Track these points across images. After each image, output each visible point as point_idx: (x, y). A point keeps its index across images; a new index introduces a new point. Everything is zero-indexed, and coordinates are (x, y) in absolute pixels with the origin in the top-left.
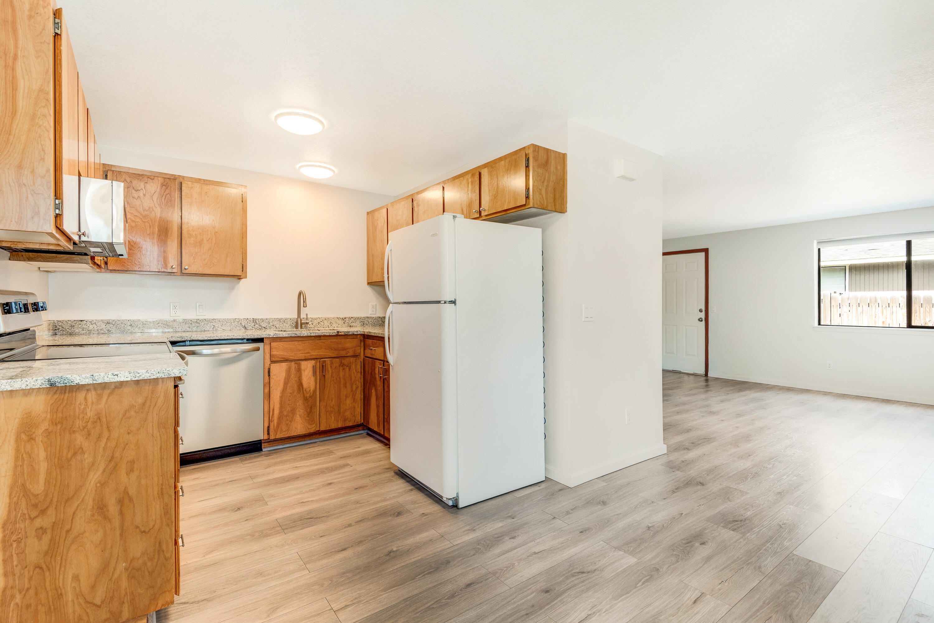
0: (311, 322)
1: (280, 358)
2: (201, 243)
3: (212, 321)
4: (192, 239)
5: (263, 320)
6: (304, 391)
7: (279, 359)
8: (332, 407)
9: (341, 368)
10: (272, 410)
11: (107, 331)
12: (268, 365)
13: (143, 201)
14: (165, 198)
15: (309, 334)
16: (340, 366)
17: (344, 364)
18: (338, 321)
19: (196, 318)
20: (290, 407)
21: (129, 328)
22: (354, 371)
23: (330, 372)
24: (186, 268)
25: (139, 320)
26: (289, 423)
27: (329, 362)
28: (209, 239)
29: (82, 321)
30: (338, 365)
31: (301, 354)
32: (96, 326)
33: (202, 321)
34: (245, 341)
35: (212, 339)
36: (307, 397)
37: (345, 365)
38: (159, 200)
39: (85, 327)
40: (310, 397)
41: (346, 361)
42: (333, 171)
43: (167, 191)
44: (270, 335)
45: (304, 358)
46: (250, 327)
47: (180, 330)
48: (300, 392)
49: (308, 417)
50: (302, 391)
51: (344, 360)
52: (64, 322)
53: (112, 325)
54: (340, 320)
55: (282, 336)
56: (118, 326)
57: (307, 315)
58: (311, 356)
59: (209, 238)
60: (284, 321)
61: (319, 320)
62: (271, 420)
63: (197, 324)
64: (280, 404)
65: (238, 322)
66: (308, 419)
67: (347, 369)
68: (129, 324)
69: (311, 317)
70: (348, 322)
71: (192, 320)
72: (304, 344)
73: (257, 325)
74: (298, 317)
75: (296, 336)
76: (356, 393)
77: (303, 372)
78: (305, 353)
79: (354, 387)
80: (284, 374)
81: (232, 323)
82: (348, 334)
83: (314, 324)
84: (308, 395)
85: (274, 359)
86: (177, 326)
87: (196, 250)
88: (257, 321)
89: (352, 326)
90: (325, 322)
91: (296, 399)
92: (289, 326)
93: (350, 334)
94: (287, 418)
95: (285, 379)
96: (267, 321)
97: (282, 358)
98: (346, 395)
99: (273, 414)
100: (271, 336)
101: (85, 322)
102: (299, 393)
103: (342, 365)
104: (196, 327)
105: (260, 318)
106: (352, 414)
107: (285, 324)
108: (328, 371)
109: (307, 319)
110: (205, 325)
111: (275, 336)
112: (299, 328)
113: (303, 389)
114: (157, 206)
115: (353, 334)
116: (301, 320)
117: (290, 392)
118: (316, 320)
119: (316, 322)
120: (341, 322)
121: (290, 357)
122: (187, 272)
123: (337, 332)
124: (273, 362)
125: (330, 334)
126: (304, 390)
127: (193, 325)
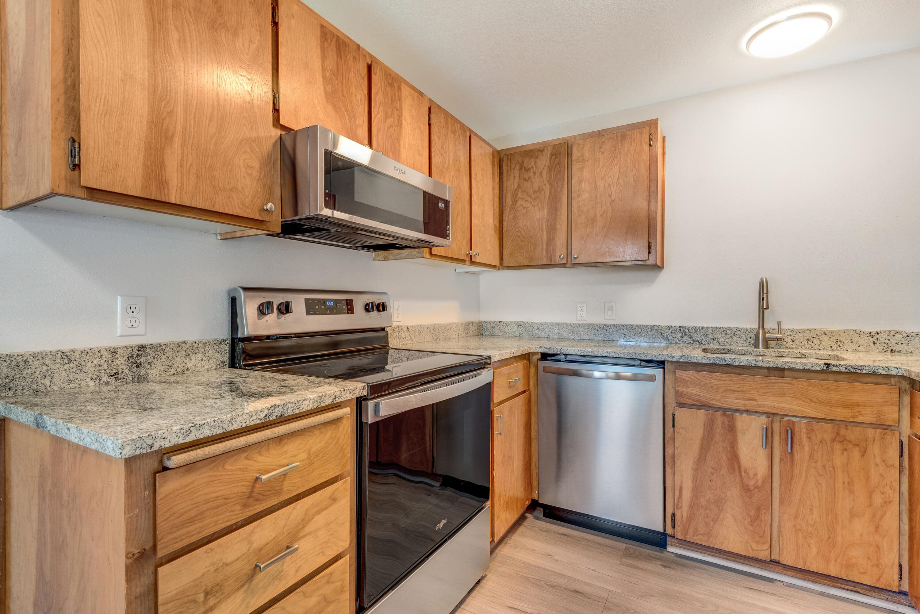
0: (790, 338)
1: (693, 400)
2: (593, 220)
3: (622, 327)
4: (583, 216)
5: (696, 330)
6: (743, 473)
7: (691, 402)
8: (812, 526)
9: (838, 447)
10: (678, 488)
11: (518, 334)
12: (673, 408)
13: (533, 181)
14: (554, 171)
15: (754, 362)
16: (833, 440)
17: (845, 439)
18: (856, 338)
19: (603, 323)
20: (712, 493)
21: (536, 331)
22: (878, 460)
23: (807, 448)
24: (575, 256)
25: (546, 324)
26: (712, 523)
27: (803, 425)
28: (604, 212)
29: (500, 322)
30: (828, 437)
31: (737, 399)
32: (510, 328)
33: (610, 327)
34: (638, 362)
35: (586, 354)
36: (748, 486)
37: (850, 441)
38: (548, 175)
39: (502, 328)
40: (756, 487)
41: (853, 434)
42: (828, 18)
43: (557, 160)
44: (674, 357)
45: (743, 408)
46: (676, 340)
47: (584, 337)
48: (734, 471)
49: (752, 525)
50: (737, 470)
51: (846, 429)
52: (488, 323)
53: (523, 328)
54: (863, 337)
55: (696, 361)
56: (527, 329)
57: (779, 323)
58: (759, 406)
59: (603, 210)
60: (735, 333)
61: (808, 335)
62: (677, 505)
63: (604, 332)
64: (693, 482)
65: (657, 331)
66: (750, 528)
67: (856, 453)
68: (536, 327)
69: (791, 327)
70: (887, 341)
71: (599, 325)
72: (744, 380)
73: (686, 337)
74: (759, 327)
75: (723, 363)
76: (884, 514)
77: (739, 435)
78: (744, 399)
79: (878, 499)
80: (701, 431)
81: (649, 333)
82: (858, 371)
83: (798, 342)
84: (751, 483)
85: (681, 400)
86: (582, 333)
87: (588, 231)
88: (687, 331)
89: (900, 352)
90: (825, 339)
91: (725, 483)
92: (744, 342)
93: (864, 371)
94: (707, 511)
95: (703, 439)
96: (703, 331)
97: (696, 401)
98: (851, 510)
99: (680, 496)
100: (674, 360)
101: (502, 323)
102: (732, 474)
103: (838, 438)
104: (602, 335)
105: (692, 325)
106: (869, 558)
107: (735, 338)
108: (803, 447)
109: (780, 330)
110: (614, 333)
111: (682, 360)
112: (761, 346)
113: (740, 467)
114: (546, 183)
115: (875, 374)
116: (765, 333)
117: (714, 466)
118: (800, 335)
119: (800, 338)
120: (866, 341)
121: (711, 402)
122: (577, 261)
123: (826, 364)
124: (680, 405)
125: (807, 368)
126: (742, 470)
127: (600, 332)
